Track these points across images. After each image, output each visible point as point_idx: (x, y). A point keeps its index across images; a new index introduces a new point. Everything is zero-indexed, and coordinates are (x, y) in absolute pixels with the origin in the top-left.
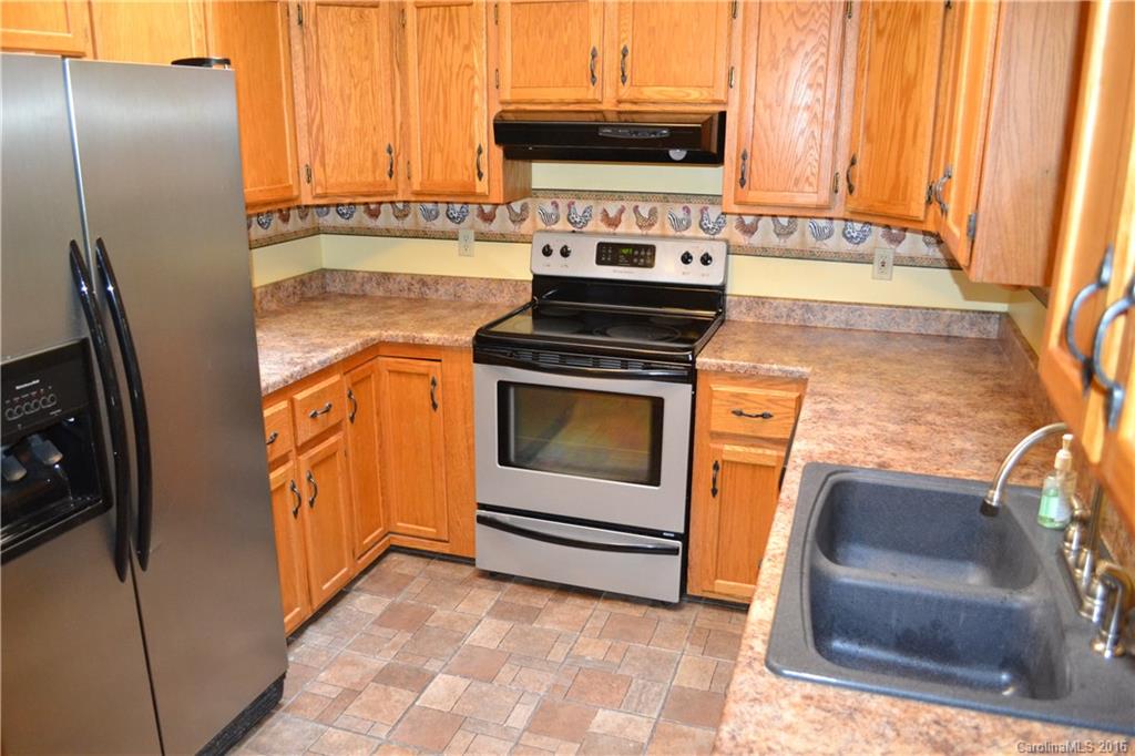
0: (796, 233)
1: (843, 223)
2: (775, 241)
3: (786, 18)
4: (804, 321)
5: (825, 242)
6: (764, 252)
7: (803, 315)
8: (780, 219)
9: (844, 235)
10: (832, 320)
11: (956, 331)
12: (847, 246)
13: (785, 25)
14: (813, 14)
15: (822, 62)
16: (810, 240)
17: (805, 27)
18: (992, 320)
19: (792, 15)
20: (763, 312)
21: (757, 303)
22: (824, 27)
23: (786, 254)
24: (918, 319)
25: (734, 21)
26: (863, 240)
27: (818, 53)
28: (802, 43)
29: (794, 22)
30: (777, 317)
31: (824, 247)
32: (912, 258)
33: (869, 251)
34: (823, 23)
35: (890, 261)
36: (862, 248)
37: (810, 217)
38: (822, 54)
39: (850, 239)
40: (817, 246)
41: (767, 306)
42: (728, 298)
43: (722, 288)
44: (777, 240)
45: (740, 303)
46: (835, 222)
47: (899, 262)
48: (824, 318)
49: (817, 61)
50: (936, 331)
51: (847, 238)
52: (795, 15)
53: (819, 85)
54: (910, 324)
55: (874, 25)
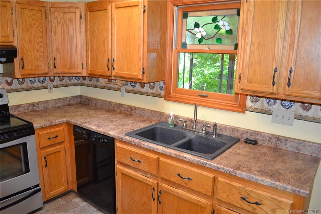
0: (25, 83)
1: (38, 78)
2: (19, 86)
3: (29, 16)
4: (33, 109)
5: (34, 84)
6: (16, 90)
7: (32, 107)
8: (20, 79)
9: (39, 82)
10: (41, 107)
11: (71, 102)
12: (40, 85)
13: (29, 18)
14: (37, 16)
15: (41, 30)
16: (30, 84)
17: (35, 19)
18: (78, 98)
19: (31, 15)
20: (20, 109)
21: (18, 107)
22: (40, 20)
23: (23, 90)
24: (62, 101)
25: (13, 15)
26: (44, 82)
27: (39, 28)
28: (35, 24)
29: (31, 17)
30: (25, 110)
31: (34, 86)
32: (57, 85)
33: (46, 85)
34: (40, 19)
35: (52, 87)
36: (44, 84)
37: (28, 78)
38: (41, 28)
39: (41, 82)
40: (32, 86)
41: (21, 107)
42: (9, 107)
43: (7, 105)
44: (20, 86)
45: (12, 108)
46: (36, 78)
47: (55, 87)
48: (38, 107)
49: (39, 30)
50: (67, 103)
51: (40, 82)
52: (32, 15)
53: (41, 37)
54: (61, 103)
55: (56, 21)
